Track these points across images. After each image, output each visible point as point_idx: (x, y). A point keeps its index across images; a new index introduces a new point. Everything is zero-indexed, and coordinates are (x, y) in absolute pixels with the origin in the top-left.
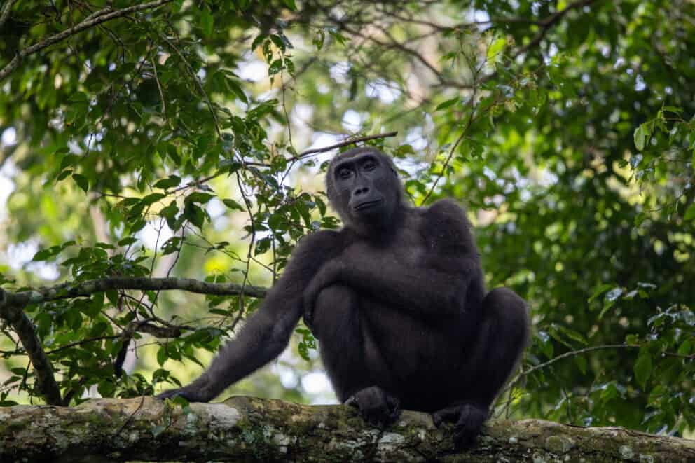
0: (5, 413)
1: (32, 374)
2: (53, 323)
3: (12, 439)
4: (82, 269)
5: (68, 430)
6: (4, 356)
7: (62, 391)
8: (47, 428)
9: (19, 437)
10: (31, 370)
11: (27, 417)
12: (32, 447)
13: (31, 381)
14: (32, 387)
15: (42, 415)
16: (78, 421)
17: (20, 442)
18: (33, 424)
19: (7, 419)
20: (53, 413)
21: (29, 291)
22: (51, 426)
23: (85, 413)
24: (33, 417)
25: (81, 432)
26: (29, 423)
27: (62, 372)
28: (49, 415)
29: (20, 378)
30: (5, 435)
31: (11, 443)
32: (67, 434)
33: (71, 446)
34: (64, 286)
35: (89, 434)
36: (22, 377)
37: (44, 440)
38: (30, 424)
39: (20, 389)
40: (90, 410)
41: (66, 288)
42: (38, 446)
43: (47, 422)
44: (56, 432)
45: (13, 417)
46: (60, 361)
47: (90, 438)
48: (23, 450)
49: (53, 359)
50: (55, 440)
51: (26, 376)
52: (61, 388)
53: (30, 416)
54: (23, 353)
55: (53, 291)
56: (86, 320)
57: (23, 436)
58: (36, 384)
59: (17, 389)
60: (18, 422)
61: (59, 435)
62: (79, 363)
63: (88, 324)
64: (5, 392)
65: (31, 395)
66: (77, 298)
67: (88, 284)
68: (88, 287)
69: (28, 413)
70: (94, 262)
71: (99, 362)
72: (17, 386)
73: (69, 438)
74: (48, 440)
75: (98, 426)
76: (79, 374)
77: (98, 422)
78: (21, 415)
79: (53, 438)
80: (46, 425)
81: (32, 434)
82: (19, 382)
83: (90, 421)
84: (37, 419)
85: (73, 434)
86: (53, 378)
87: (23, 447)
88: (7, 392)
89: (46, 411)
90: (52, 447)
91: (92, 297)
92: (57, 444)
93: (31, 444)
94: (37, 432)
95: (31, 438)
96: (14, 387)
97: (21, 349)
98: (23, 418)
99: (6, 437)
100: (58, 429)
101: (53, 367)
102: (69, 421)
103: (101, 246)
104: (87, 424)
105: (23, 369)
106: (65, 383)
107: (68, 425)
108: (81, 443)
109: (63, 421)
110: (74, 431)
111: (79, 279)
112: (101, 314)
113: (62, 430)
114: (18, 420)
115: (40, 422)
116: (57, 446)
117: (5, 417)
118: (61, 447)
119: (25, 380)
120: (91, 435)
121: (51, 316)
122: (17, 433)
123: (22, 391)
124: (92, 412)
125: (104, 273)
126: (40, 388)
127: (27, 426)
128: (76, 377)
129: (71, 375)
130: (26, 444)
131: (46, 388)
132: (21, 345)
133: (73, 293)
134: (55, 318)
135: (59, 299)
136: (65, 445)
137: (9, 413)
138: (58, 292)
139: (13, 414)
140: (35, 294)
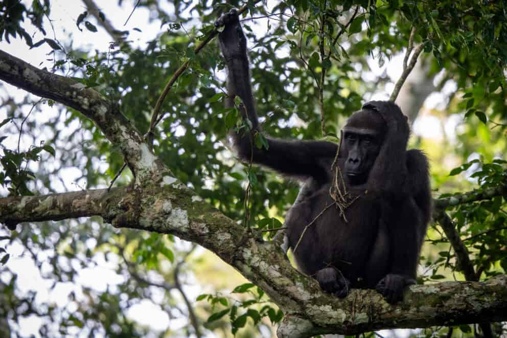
0: (435, 288)
1: (454, 256)
2: (466, 219)
3: (442, 306)
4: (485, 180)
5: (481, 299)
6: (433, 243)
7: (475, 267)
8: (465, 298)
9: (446, 304)
10: (452, 253)
11: (451, 290)
12: (456, 311)
13: (453, 261)
14: (454, 265)
15: (462, 288)
16: (488, 291)
17: (448, 308)
18: (456, 295)
19: (437, 292)
20: (470, 287)
21: (448, 197)
22: (469, 296)
23: (492, 286)
24: (456, 290)
25: (490, 300)
26: (453, 294)
27: (474, 254)
28: (467, 288)
29: (445, 259)
30: (437, 303)
31: (441, 308)
32: (480, 302)
33: (484, 309)
34: (473, 193)
35: (496, 301)
36: (446, 258)
37: (465, 306)
38: (454, 296)
39: (446, 267)
40: (496, 284)
41: (474, 194)
42: (460, 310)
43: (466, 293)
44: (472, 300)
45: (442, 290)
46: (473, 245)
47: (497, 304)
48: (450, 314)
49: (467, 244)
50: (472, 305)
51: (449, 257)
52: (475, 264)
53: (454, 289)
54: (446, 241)
55: (465, 197)
56: (489, 215)
57: (450, 304)
58: (457, 263)
59: (443, 267)
60: (445, 294)
61: (474, 302)
62: (487, 247)
63: (491, 217)
64: (435, 268)
65: (453, 271)
66: (482, 201)
67: (490, 191)
68: (489, 193)
69: (452, 287)
70: (493, 174)
71: (501, 245)
72: (443, 264)
73: (482, 304)
74: (467, 306)
75: (502, 296)
76: (487, 254)
77: (502, 292)
78: (446, 289)
79: (470, 304)
80: (465, 295)
81: (456, 302)
82: (445, 261)
83: (496, 292)
84: (459, 291)
85: (485, 301)
86: (468, 258)
87: (450, 311)
88: (437, 268)
89: (465, 285)
90: (470, 311)
91: (493, 199)
92: (474, 308)
93: (455, 309)
94: (459, 300)
95: (456, 305)
96: (441, 265)
97: (445, 238)
98: (449, 291)
99: (438, 305)
100: (474, 298)
101: (467, 250)
102: (481, 292)
103: (498, 163)
104: (494, 294)
105: (446, 252)
106: (477, 262)
107: (481, 295)
108: (491, 307)
109: (477, 292)
110: (486, 299)
111: (483, 187)
112: (500, 211)
113: (477, 298)
114: (446, 292)
115: (461, 293)
116: (474, 310)
117: (436, 291)
118: (477, 311)
119: (448, 260)
120: (498, 302)
121: (465, 213)
122: (445, 302)
123: (447, 268)
124: (497, 285)
125: (501, 182)
126: (460, 265)
127: (452, 296)
128: (485, 256)
129: (481, 255)
130: (452, 310)
131: (464, 265)
132: (444, 235)
133: (480, 197)
134: (467, 215)
135: (470, 202)
136: (480, 308)
137: (439, 288)
138: (468, 197)
139: (442, 288)
140: (453, 199)
